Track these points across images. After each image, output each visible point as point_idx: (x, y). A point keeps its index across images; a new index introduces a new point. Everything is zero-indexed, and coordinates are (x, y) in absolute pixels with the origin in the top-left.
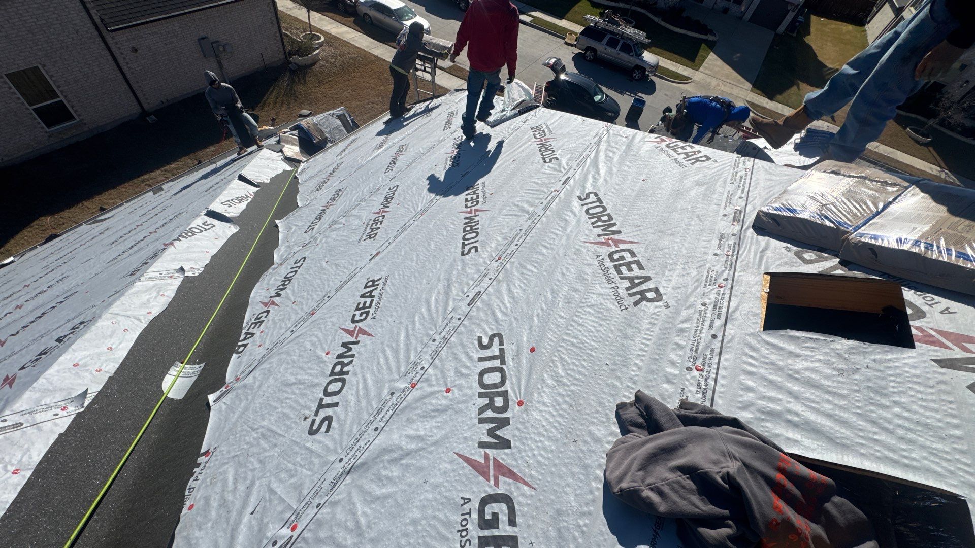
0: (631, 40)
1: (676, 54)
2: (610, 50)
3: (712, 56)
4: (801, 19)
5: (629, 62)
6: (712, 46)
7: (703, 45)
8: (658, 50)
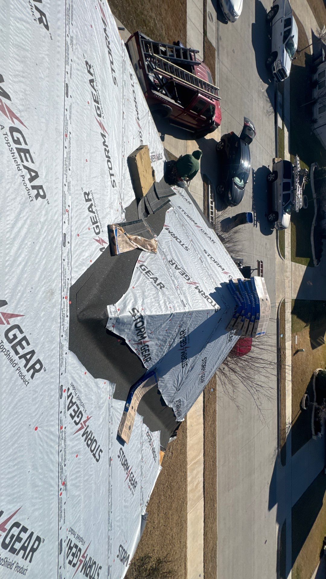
1: (297, 243)
2: (281, 188)
3: (304, 267)
6: (310, 265)
7: (309, 259)
8: (294, 230)
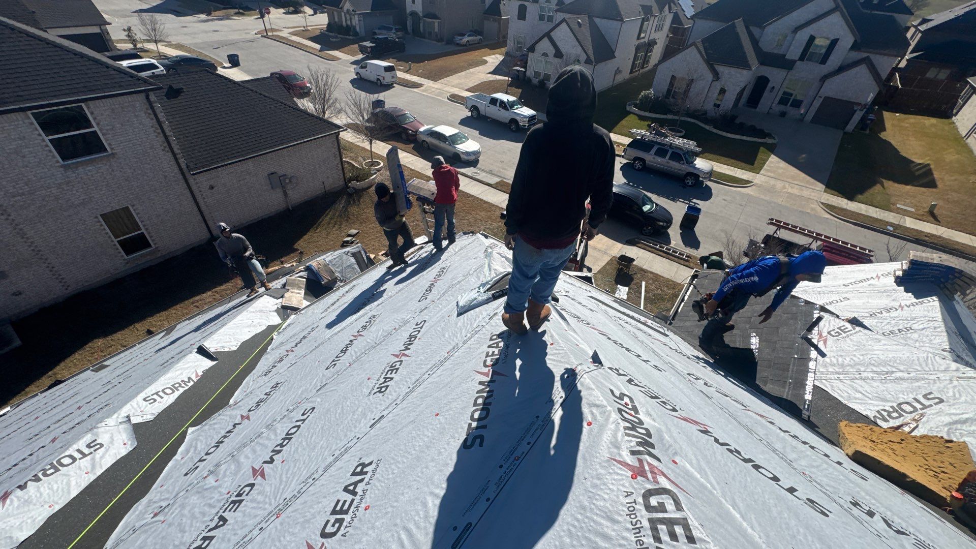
0: (681, 149)
1: (732, 158)
2: (659, 159)
3: (773, 159)
4: (871, 116)
5: (680, 170)
6: (772, 149)
7: (762, 148)
8: (712, 156)
